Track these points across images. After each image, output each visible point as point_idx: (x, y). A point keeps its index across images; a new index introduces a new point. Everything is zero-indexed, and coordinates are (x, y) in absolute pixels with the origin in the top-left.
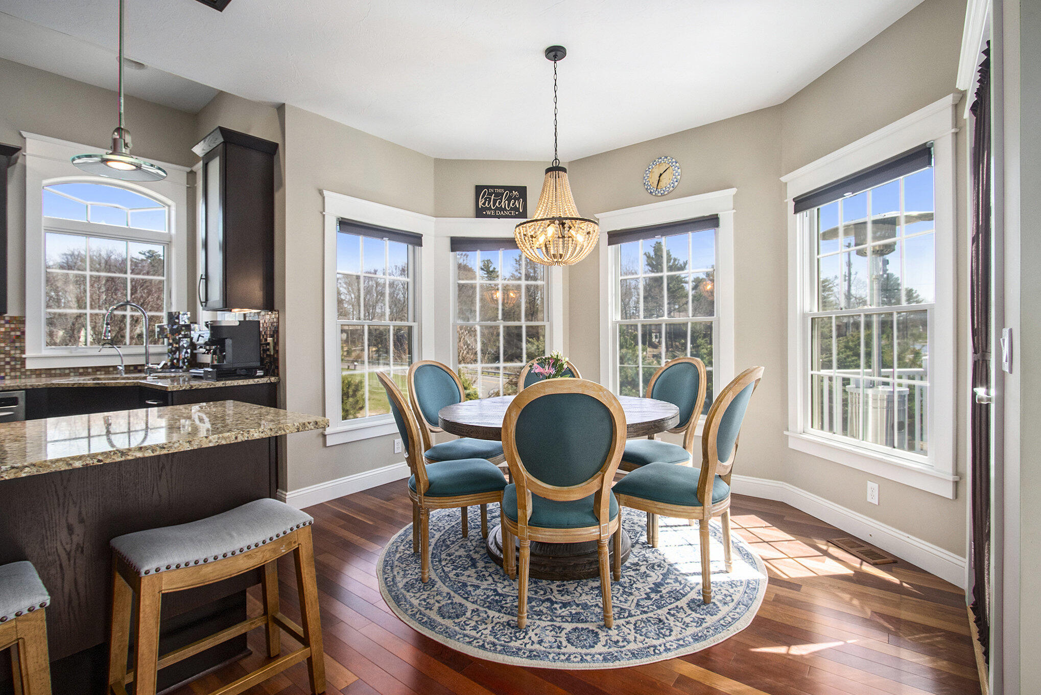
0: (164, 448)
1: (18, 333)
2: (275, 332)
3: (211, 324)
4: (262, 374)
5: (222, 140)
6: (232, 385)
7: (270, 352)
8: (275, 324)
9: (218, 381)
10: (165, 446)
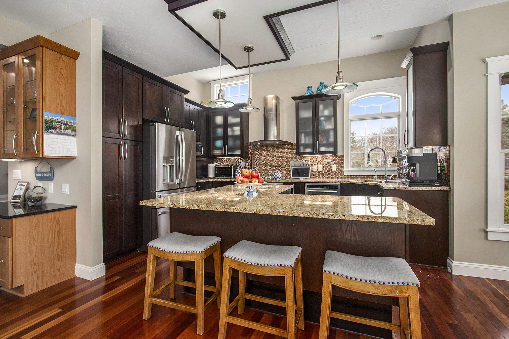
0: (333, 216)
1: (342, 161)
2: (448, 160)
3: (407, 156)
4: (439, 185)
5: (413, 55)
6: (418, 189)
7: (445, 172)
8: (448, 154)
9: (410, 186)
10: (333, 215)
